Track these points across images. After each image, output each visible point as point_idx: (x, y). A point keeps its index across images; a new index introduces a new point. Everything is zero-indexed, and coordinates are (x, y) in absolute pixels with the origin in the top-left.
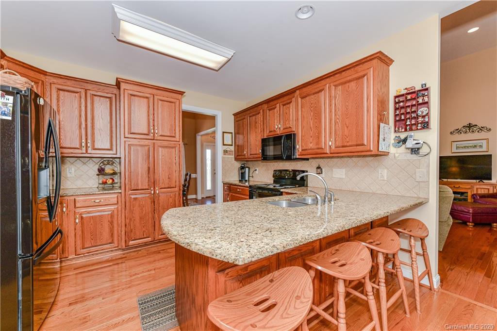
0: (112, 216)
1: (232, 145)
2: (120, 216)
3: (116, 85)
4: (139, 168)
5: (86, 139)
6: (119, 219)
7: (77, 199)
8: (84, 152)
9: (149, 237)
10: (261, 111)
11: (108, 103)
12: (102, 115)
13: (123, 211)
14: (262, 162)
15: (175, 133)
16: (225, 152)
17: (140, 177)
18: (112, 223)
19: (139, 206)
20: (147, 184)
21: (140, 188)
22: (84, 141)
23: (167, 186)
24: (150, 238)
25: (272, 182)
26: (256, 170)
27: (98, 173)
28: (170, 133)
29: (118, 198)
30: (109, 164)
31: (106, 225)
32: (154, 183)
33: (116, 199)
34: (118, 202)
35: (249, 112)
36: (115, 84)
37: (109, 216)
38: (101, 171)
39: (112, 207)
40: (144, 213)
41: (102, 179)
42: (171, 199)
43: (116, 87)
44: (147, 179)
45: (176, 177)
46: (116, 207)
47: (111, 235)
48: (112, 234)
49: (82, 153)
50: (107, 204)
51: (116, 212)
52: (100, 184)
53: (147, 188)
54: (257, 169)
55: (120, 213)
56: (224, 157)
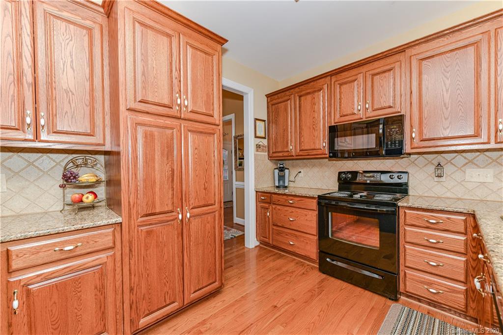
0: (102, 274)
1: (265, 138)
2: (118, 270)
3: (103, 6)
4: (156, 172)
5: (36, 111)
6: (118, 277)
7: (13, 248)
8: (31, 137)
9: (173, 302)
10: (325, 87)
11: (86, 38)
12: (72, 61)
13: (126, 260)
14: (329, 160)
15: (213, 110)
16: (258, 147)
17: (157, 190)
18: (101, 290)
19: (157, 246)
20: (170, 202)
21: (157, 211)
22: (29, 111)
23: (201, 204)
24: (176, 304)
25: (337, 189)
26: (300, 172)
27: (61, 182)
28: (206, 110)
29: (114, 236)
30: (86, 164)
31: (89, 296)
32: (181, 199)
33: (111, 237)
34: (114, 243)
35: (297, 90)
36: (100, 4)
37: (97, 275)
38: (69, 179)
39: (103, 256)
40: (166, 257)
41: (72, 194)
42: (208, 225)
43: (102, 10)
44: (171, 192)
45: (215, 186)
46: (111, 253)
47: (100, 315)
48: (103, 313)
49: (26, 140)
50: (89, 250)
51: (110, 266)
52: (68, 205)
53: (171, 209)
54: (302, 171)
55: (119, 264)
56: (257, 154)
